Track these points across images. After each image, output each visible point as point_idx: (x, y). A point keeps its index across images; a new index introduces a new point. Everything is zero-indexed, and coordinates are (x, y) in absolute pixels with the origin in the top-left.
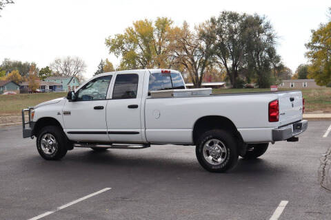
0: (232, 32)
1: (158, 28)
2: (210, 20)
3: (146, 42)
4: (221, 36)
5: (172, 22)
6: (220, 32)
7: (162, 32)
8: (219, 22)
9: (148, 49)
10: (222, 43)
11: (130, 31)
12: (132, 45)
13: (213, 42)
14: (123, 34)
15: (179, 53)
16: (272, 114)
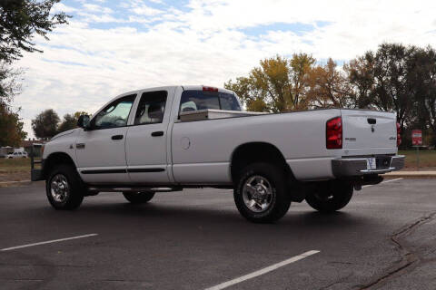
0: (396, 72)
1: (295, 69)
2: (365, 56)
3: (278, 88)
4: (380, 79)
5: (314, 61)
6: (379, 72)
7: (300, 74)
8: (377, 59)
9: (281, 98)
10: (382, 88)
11: (257, 73)
12: (260, 92)
13: (370, 87)
14: (248, 77)
15: (323, 102)
16: (331, 138)
